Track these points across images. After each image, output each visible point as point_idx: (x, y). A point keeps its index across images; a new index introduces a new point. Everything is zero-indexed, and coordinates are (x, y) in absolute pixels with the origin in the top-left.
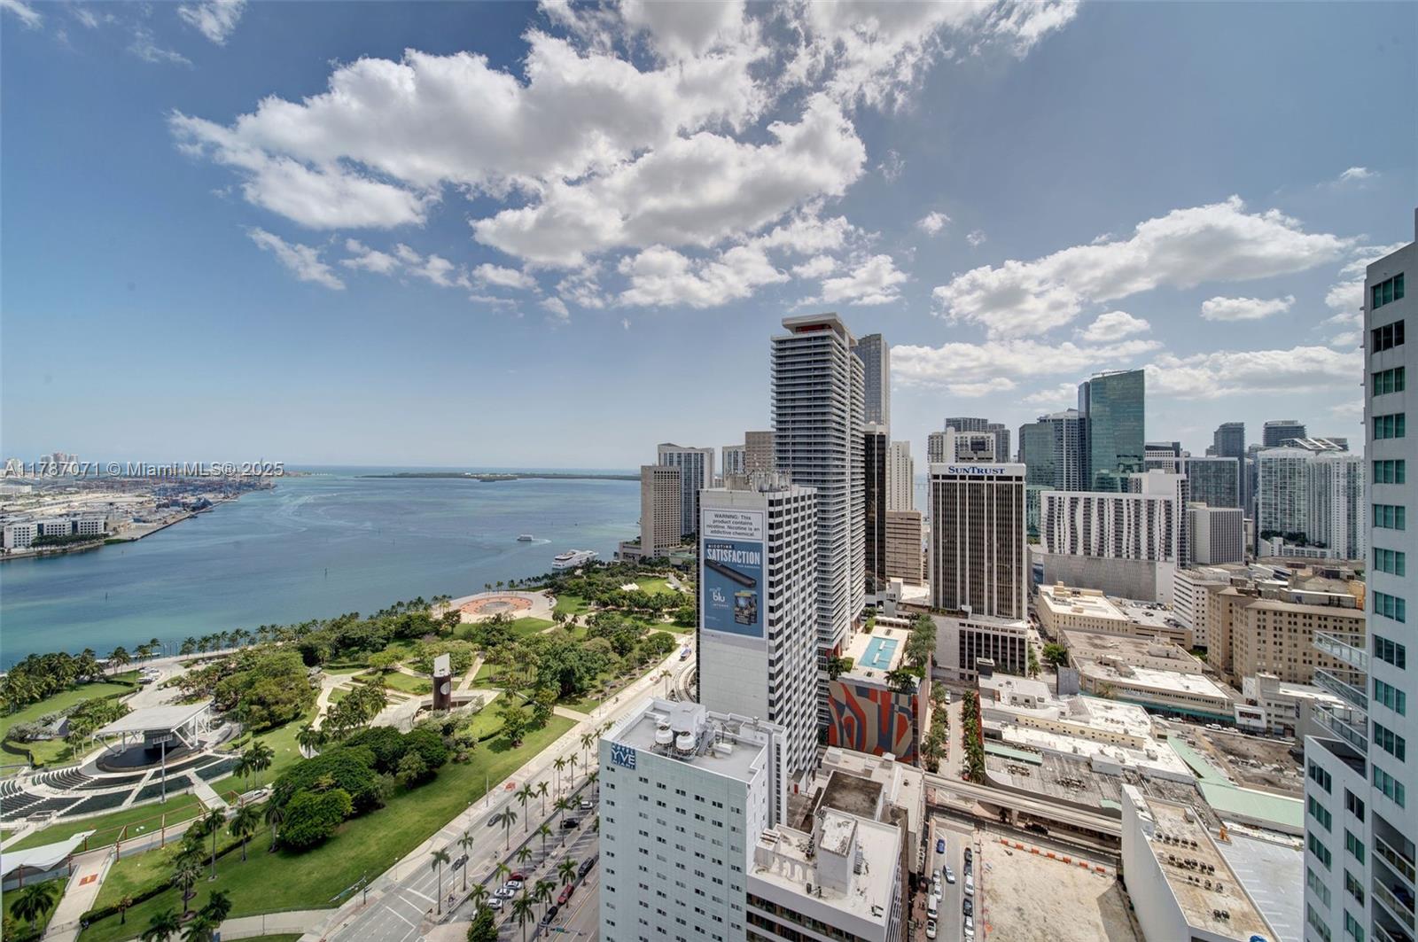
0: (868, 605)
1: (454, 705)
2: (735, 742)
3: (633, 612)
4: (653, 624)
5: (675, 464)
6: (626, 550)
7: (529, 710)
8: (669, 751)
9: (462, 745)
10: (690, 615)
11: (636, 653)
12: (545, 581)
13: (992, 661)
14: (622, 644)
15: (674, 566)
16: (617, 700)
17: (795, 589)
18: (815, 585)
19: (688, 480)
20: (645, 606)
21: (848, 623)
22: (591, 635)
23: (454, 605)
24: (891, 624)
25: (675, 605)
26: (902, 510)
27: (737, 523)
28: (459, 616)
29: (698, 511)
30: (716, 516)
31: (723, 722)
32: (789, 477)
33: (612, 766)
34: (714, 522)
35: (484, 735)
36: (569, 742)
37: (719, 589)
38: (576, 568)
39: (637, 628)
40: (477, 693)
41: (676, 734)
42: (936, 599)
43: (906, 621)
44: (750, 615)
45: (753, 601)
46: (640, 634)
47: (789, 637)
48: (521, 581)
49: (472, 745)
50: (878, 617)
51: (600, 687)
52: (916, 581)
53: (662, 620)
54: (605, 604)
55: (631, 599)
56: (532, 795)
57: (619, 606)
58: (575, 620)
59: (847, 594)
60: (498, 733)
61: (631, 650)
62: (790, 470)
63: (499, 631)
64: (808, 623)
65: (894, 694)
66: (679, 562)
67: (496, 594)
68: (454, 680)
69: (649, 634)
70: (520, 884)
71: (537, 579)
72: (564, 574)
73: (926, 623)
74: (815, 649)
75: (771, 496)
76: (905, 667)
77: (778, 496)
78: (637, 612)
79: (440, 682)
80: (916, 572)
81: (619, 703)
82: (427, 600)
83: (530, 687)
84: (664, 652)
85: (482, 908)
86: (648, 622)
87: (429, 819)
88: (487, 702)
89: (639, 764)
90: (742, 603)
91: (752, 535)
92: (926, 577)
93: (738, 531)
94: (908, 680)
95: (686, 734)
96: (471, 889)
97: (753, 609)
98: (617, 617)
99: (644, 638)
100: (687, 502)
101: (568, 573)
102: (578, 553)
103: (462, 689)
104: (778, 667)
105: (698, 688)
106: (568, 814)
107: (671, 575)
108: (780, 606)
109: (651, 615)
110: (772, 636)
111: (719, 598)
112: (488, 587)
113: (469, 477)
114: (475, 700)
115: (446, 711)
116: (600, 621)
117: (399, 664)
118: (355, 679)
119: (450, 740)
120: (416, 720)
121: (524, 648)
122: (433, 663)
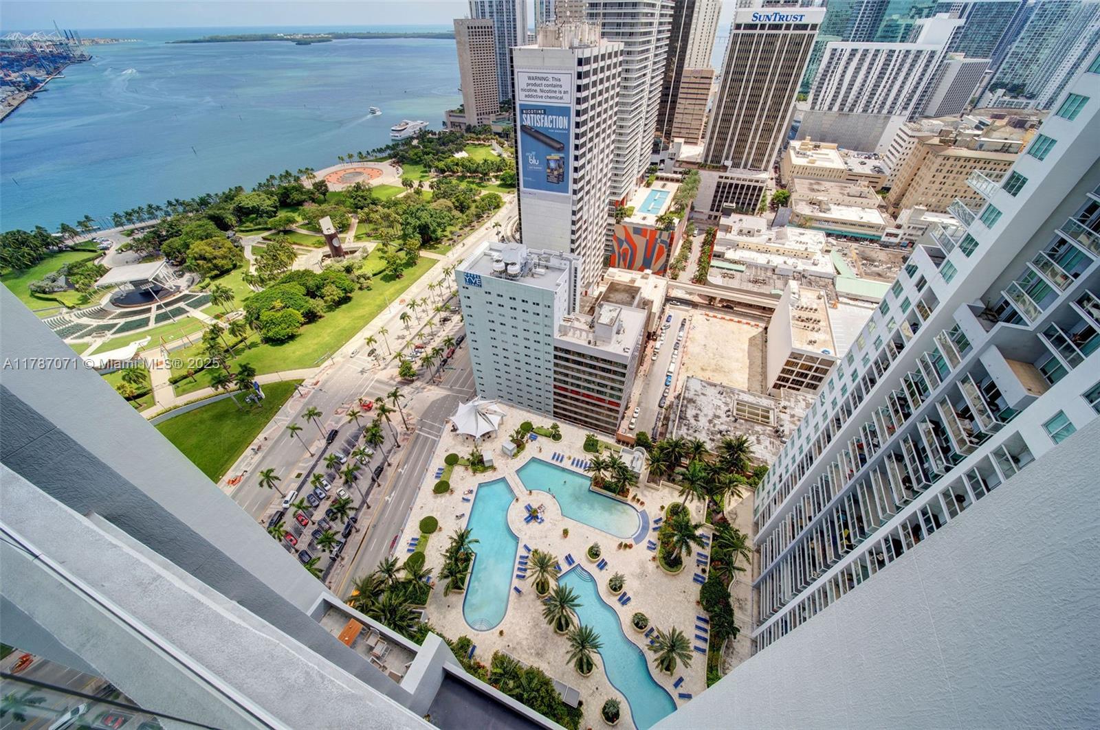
0: (652, 164)
1: (347, 253)
2: (547, 268)
3: (466, 177)
4: (483, 187)
5: (487, 15)
6: (453, 119)
7: (402, 254)
8: (503, 275)
9: (362, 279)
10: (512, 177)
11: (473, 210)
13: (734, 205)
14: (461, 204)
15: (496, 134)
16: (464, 245)
17: (595, 151)
18: (612, 147)
19: (501, 35)
20: (476, 171)
21: (634, 179)
22: (436, 197)
23: (320, 175)
24: (667, 179)
25: (499, 170)
26: (699, 68)
27: (548, 86)
28: (326, 186)
29: (512, 73)
30: (529, 78)
31: (539, 255)
32: (599, 29)
33: (466, 286)
34: (528, 85)
35: (374, 272)
36: (435, 273)
37: (534, 153)
38: (412, 138)
39: (471, 190)
40: (360, 244)
41: (507, 265)
42: (707, 156)
43: (679, 176)
44: (559, 175)
45: (561, 162)
46: (474, 195)
47: (588, 193)
48: (368, 153)
49: (369, 278)
50: (659, 174)
51: (450, 236)
52: (695, 141)
53: (490, 183)
54: (443, 171)
55: (463, 166)
56: (417, 305)
57: (454, 172)
58: (421, 186)
59: (637, 155)
60: (385, 270)
61: (469, 208)
62: (600, 21)
63: (362, 197)
64: (604, 181)
65: (659, 232)
66: (499, 130)
67: (350, 166)
68: (340, 236)
69: (482, 195)
70: (423, 350)
71: (380, 151)
72: (403, 144)
73: (693, 177)
74: (607, 201)
75: (579, 54)
76: (671, 212)
77: (587, 53)
78: (469, 177)
79: (330, 238)
80: (697, 132)
81: (466, 247)
82: (294, 173)
83: (399, 239)
84: (494, 208)
85: (403, 362)
86: (479, 185)
87: (356, 321)
88: (370, 250)
89: (484, 283)
90: (553, 165)
91: (561, 98)
92: (703, 138)
93: (549, 95)
94: (671, 222)
95: (513, 264)
96: (394, 354)
97: (561, 171)
98: (454, 182)
99: (477, 198)
100: (503, 64)
101: (406, 144)
102: (411, 124)
103: (348, 241)
104: (578, 216)
105: (521, 234)
106: (443, 314)
107: (494, 142)
108: (583, 166)
109: (481, 178)
110: (575, 192)
111: (534, 161)
112: (341, 159)
113: (281, 39)
114: (361, 250)
115: (342, 258)
116: (441, 185)
117: (294, 226)
118: (264, 239)
119: (352, 276)
120: (323, 264)
121: (386, 210)
122: (319, 224)
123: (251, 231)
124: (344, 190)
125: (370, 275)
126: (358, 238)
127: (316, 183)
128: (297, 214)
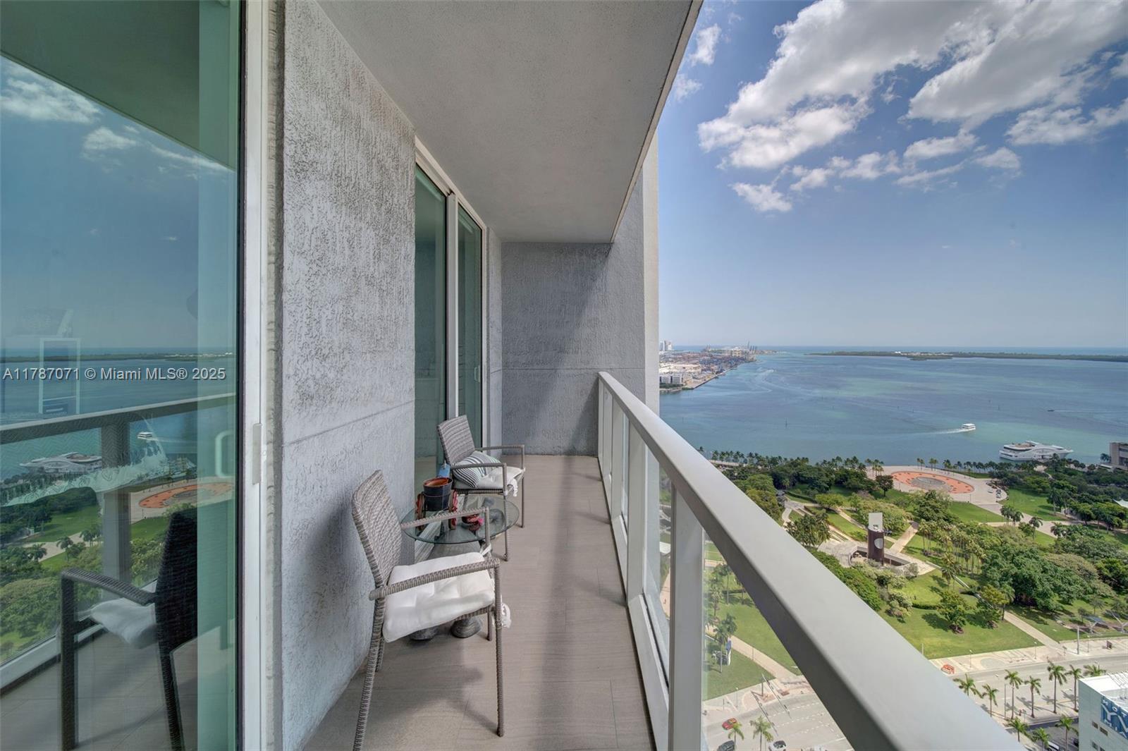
1: (887, 561)
7: (971, 601)
12: (991, 469)
22: (1061, 548)
23: (887, 471)
28: (891, 482)
33: (1101, 725)
35: (917, 602)
36: (1027, 661)
38: (1036, 463)
40: (909, 559)
48: (959, 464)
49: (905, 606)
51: (1078, 617)
54: (1087, 518)
56: (975, 692)
58: (1034, 522)
60: (934, 608)
63: (933, 507)
67: (929, 470)
68: (887, 538)
71: (979, 466)
72: (1017, 466)
79: (873, 536)
82: (862, 461)
83: (972, 577)
88: (922, 573)
101: (1023, 467)
102: (1038, 446)
103: (895, 548)
112: (921, 462)
113: (899, 355)
114: (908, 565)
115: (879, 564)
116: (1077, 535)
117: (838, 509)
118: (806, 508)
119: (884, 591)
120: (854, 560)
121: (963, 534)
122: (867, 516)
123: (799, 497)
124: (913, 492)
125: (910, 602)
126: (909, 550)
127: (881, 476)
128: (847, 498)
